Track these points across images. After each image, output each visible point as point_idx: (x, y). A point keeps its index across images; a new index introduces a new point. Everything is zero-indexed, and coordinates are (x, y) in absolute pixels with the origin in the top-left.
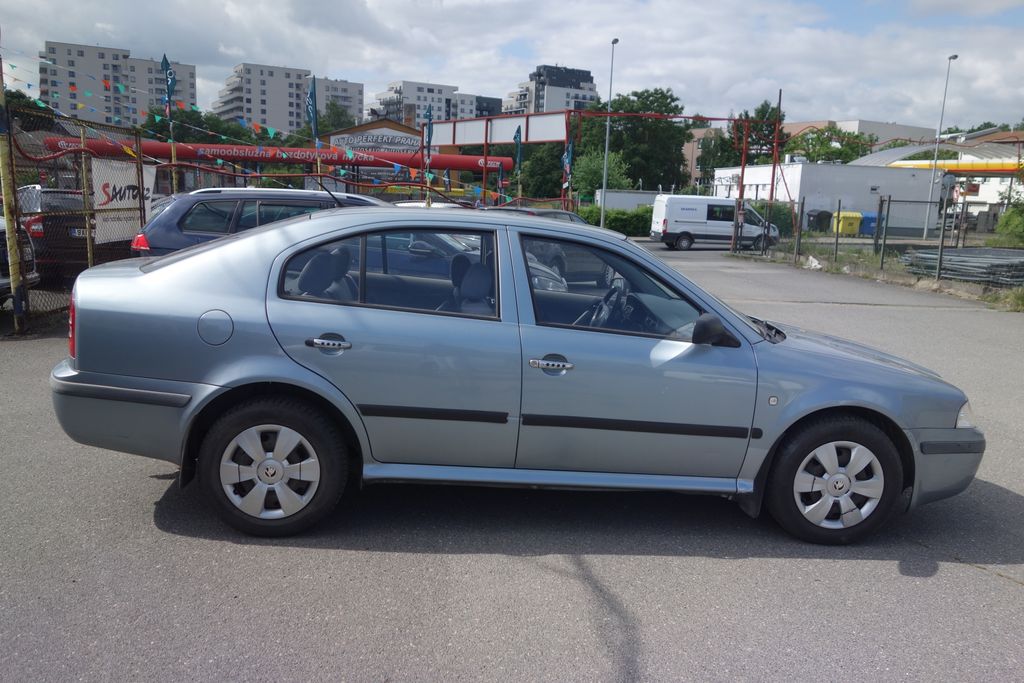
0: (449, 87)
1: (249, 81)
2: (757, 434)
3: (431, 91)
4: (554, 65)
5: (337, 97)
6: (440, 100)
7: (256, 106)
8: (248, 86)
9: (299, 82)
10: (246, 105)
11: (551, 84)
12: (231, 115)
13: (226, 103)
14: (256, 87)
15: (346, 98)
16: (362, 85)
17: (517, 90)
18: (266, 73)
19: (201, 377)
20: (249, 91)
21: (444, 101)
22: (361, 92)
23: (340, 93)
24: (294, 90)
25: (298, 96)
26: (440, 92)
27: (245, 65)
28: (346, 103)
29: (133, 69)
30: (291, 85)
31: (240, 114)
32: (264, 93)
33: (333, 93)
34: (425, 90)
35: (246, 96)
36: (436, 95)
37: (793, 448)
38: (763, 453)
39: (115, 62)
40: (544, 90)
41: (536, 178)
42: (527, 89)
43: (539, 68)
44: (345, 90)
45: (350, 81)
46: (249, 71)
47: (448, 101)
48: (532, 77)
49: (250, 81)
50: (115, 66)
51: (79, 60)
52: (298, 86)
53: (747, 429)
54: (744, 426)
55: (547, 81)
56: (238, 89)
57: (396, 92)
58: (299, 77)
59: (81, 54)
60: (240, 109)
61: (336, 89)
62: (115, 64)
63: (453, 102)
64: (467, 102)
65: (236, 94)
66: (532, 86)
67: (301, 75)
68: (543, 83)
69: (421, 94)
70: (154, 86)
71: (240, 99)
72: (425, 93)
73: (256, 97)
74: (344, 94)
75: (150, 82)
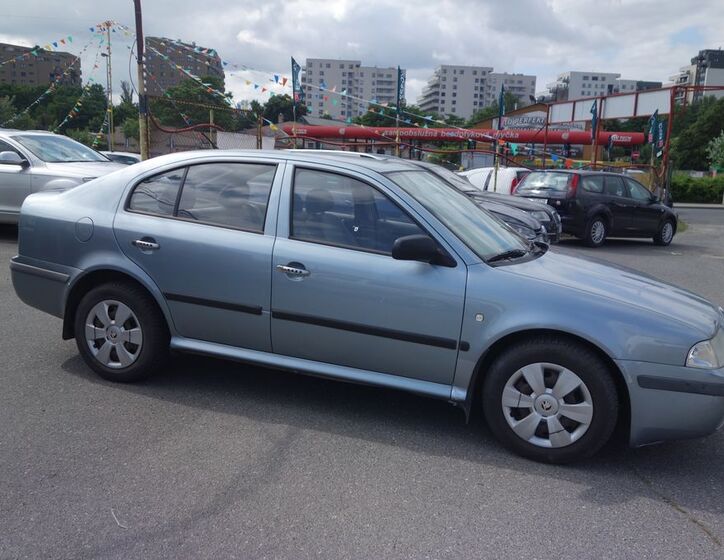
0: (612, 75)
1: (444, 79)
2: (465, 347)
3: (595, 78)
4: (717, 49)
5: (513, 88)
6: (603, 86)
7: (448, 98)
8: (443, 83)
9: (484, 77)
10: (441, 98)
11: (713, 66)
12: (429, 106)
13: (427, 97)
14: (449, 83)
15: (520, 89)
16: (535, 77)
17: (679, 74)
18: (458, 72)
19: (74, 264)
20: (444, 87)
21: (606, 87)
22: (534, 83)
23: (516, 85)
24: (479, 85)
25: (482, 89)
26: (603, 79)
27: (442, 66)
28: (521, 93)
29: (362, 75)
30: (477, 80)
31: (436, 105)
32: (455, 87)
33: (511, 85)
34: (591, 78)
35: (441, 90)
36: (599, 83)
37: (501, 364)
38: (472, 365)
39: (351, 71)
40: (704, 72)
41: (684, 152)
42: (688, 73)
43: (701, 53)
44: (520, 82)
45: (525, 74)
46: (445, 71)
47: (610, 87)
48: (694, 61)
49: (447, 79)
50: (350, 74)
51: (326, 71)
52: (482, 81)
53: (455, 342)
54: (453, 338)
55: (709, 63)
56: (436, 86)
57: (564, 81)
58: (484, 73)
59: (328, 66)
60: (436, 101)
61: (513, 82)
62: (351, 73)
63: (614, 87)
64: (628, 87)
65: (434, 90)
66: (694, 69)
67: (486, 71)
68: (705, 66)
69: (586, 82)
70: (376, 87)
71: (437, 93)
72: (590, 81)
73: (449, 91)
74: (519, 85)
75: (373, 84)
